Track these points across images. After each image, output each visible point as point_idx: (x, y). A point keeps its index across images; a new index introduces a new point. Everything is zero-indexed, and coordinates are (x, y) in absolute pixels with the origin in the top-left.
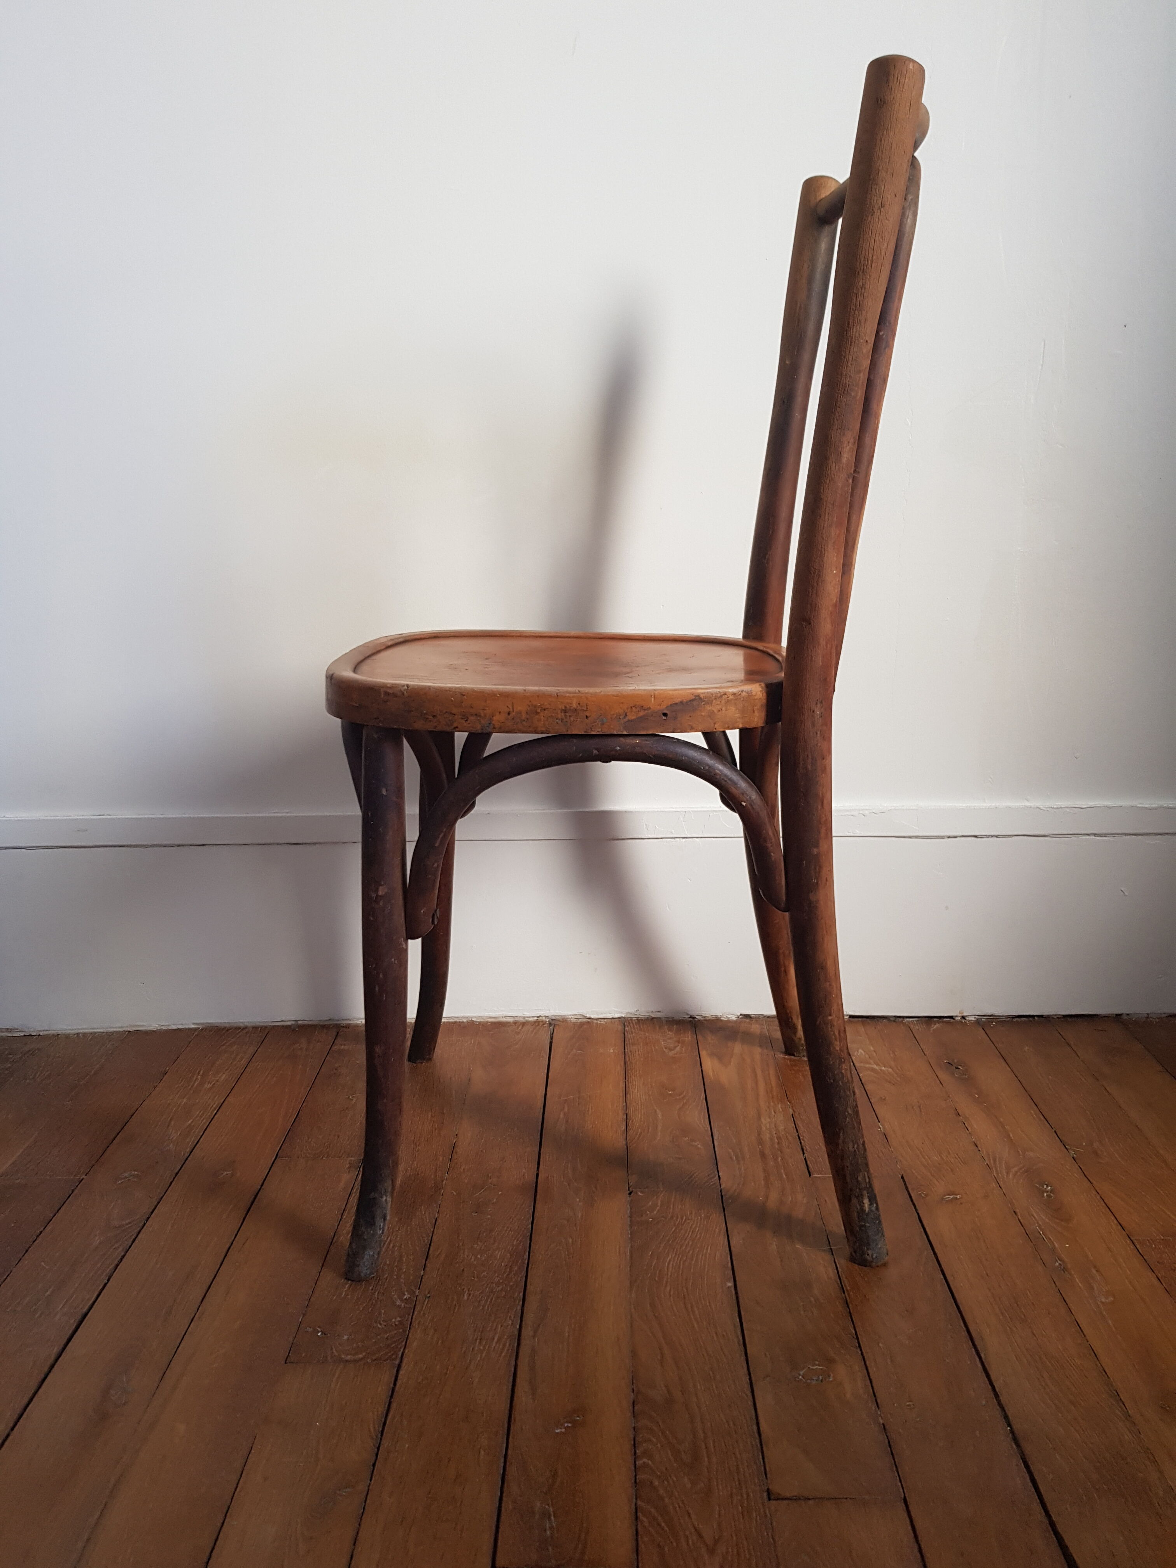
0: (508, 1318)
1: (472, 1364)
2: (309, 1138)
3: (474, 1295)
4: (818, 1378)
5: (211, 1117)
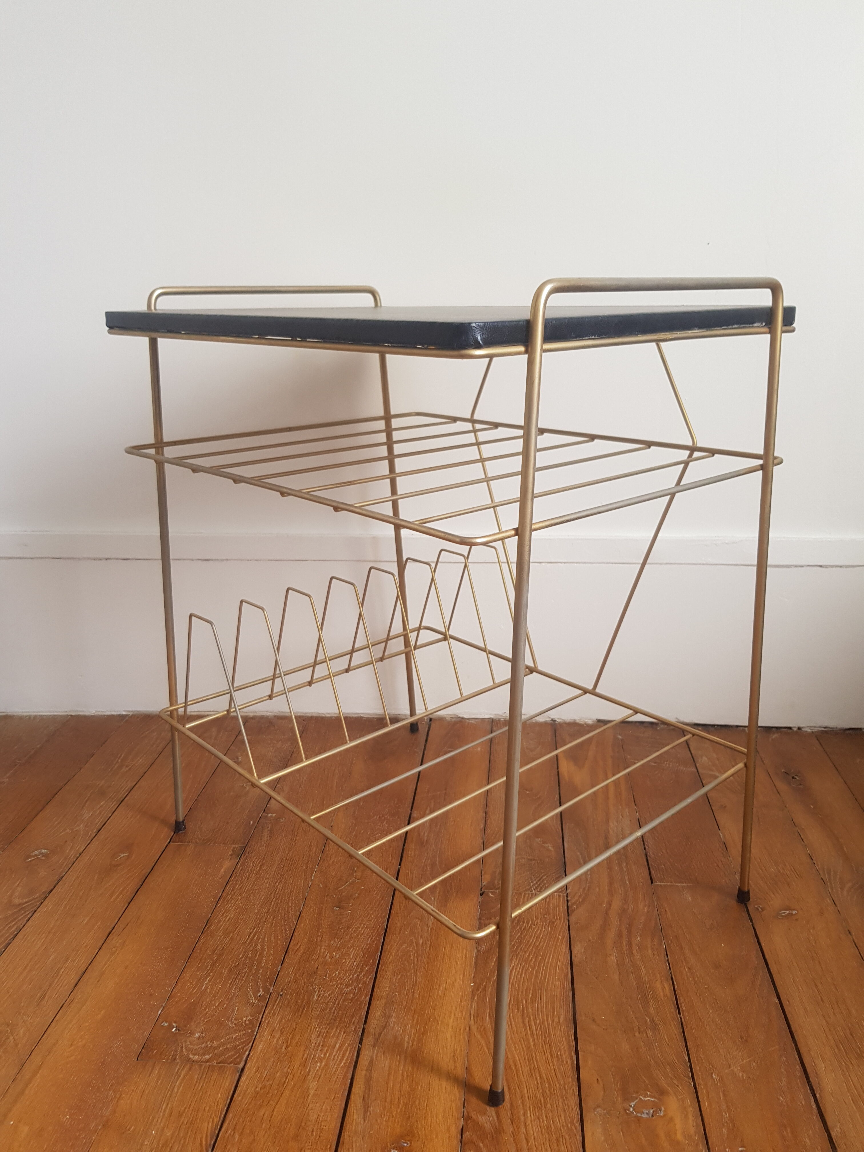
0: (352, 1023)
1: (311, 1073)
2: (201, 824)
3: (323, 995)
4: (649, 1112)
5: (121, 799)
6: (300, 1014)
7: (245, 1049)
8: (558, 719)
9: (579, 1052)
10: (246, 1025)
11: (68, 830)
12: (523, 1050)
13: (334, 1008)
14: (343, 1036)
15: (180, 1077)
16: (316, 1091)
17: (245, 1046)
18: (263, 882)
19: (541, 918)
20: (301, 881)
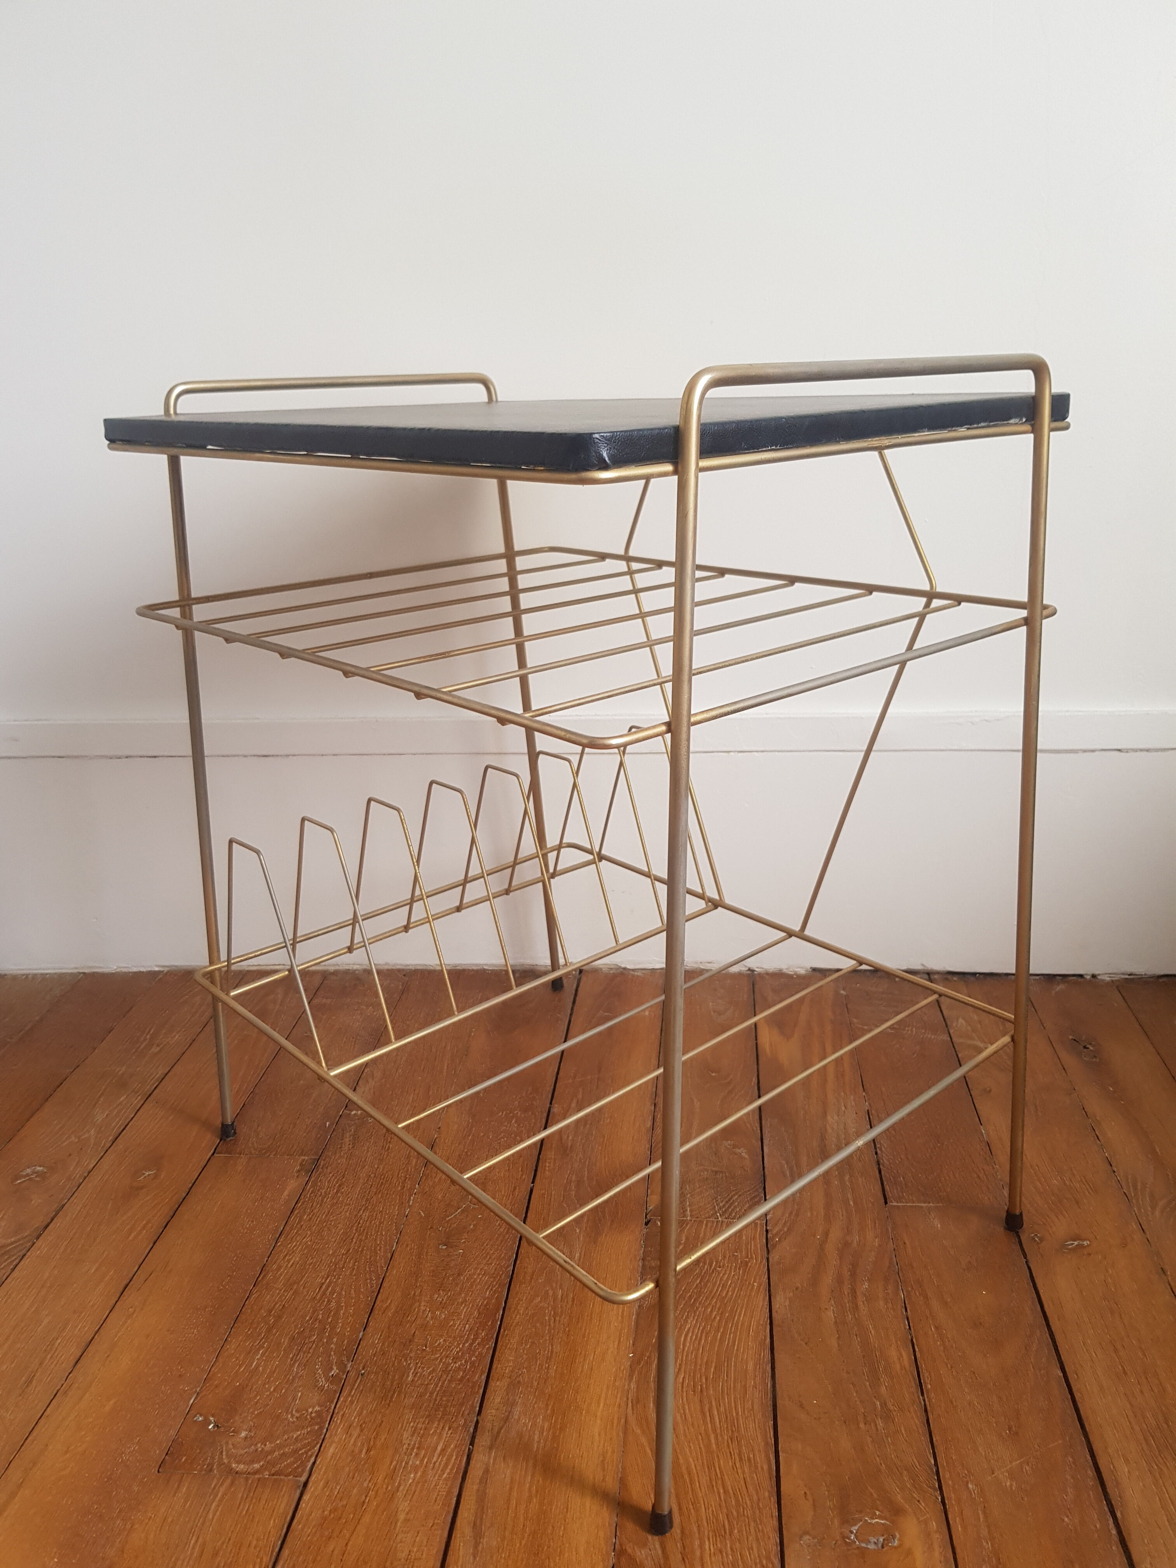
0: (460, 1415)
1: (401, 1488)
2: (258, 1126)
3: (421, 1374)
4: (878, 1540)
5: (149, 1093)
6: (388, 1402)
7: (310, 1453)
8: (757, 968)
9: (780, 1454)
10: (312, 1418)
11: (73, 1138)
12: (701, 1452)
13: (436, 1393)
14: (447, 1434)
15: (217, 1495)
16: (408, 1513)
17: (309, 1450)
18: (341, 1210)
19: (729, 1256)
20: (395, 1208)
